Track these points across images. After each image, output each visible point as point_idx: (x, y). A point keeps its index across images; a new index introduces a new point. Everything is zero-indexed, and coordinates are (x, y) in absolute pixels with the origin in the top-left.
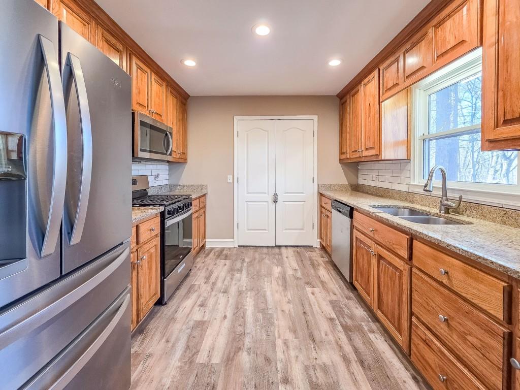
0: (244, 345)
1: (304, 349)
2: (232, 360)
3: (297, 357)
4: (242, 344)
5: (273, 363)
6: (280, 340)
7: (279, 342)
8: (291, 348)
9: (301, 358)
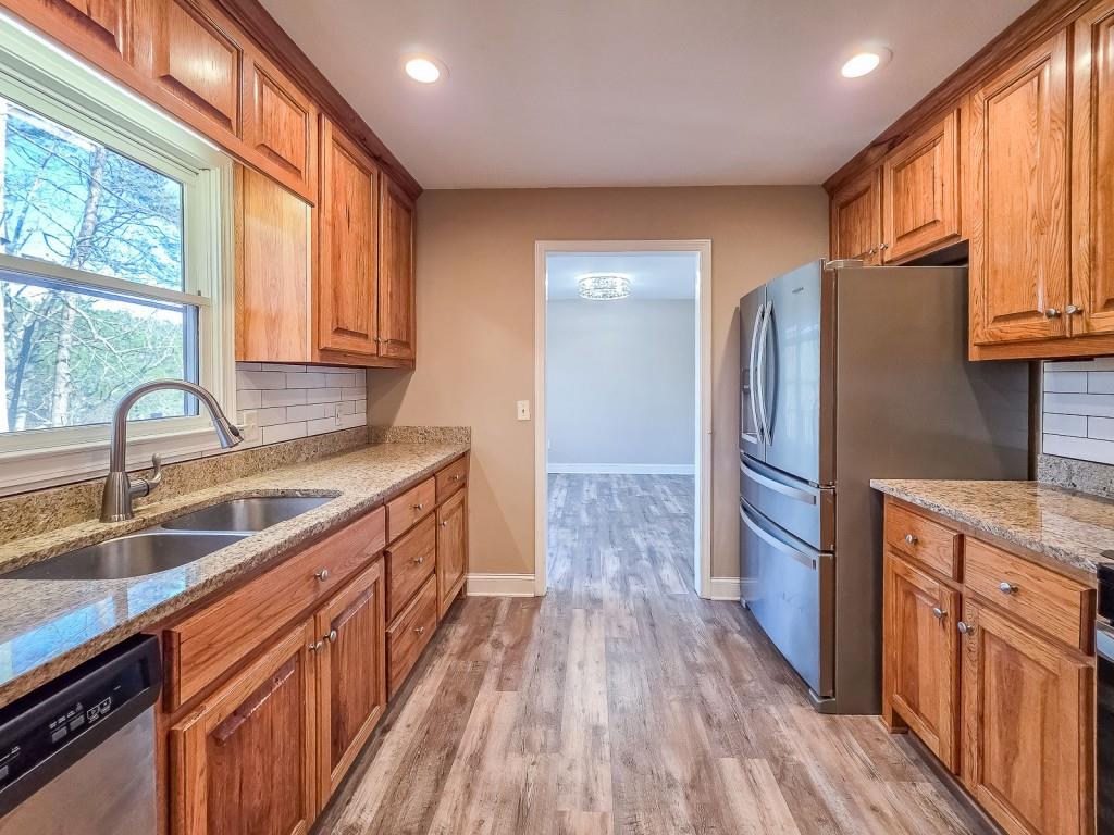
0: (687, 797)
1: (552, 784)
2: (698, 763)
3: (570, 768)
4: (692, 799)
5: (617, 756)
6: (603, 809)
7: (605, 802)
8: (579, 788)
9: (561, 767)
